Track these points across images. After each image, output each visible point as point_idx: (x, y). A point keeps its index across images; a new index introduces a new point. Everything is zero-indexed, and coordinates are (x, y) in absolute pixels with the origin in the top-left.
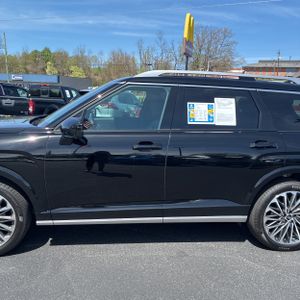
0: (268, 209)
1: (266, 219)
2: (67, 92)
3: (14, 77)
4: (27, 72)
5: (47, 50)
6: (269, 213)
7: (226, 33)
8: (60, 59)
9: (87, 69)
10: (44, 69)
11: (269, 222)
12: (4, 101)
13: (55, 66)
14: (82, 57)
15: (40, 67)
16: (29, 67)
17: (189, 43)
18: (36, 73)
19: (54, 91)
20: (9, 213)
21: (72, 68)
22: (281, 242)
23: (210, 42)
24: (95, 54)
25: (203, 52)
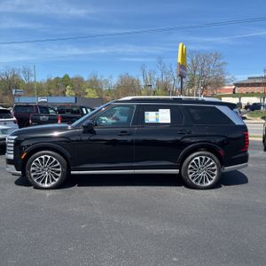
0: (190, 166)
1: (189, 171)
2: (84, 110)
3: (40, 100)
4: (50, 95)
5: (67, 76)
6: (191, 168)
7: (217, 56)
8: (77, 84)
9: (99, 90)
10: (64, 93)
11: (191, 173)
12: (41, 118)
13: (73, 89)
14: (95, 80)
15: (61, 90)
16: (52, 91)
17: (182, 66)
18: (58, 95)
19: (74, 109)
20: (58, 167)
21: (87, 90)
22: (199, 184)
23: (203, 64)
24: (105, 78)
25: (197, 73)
